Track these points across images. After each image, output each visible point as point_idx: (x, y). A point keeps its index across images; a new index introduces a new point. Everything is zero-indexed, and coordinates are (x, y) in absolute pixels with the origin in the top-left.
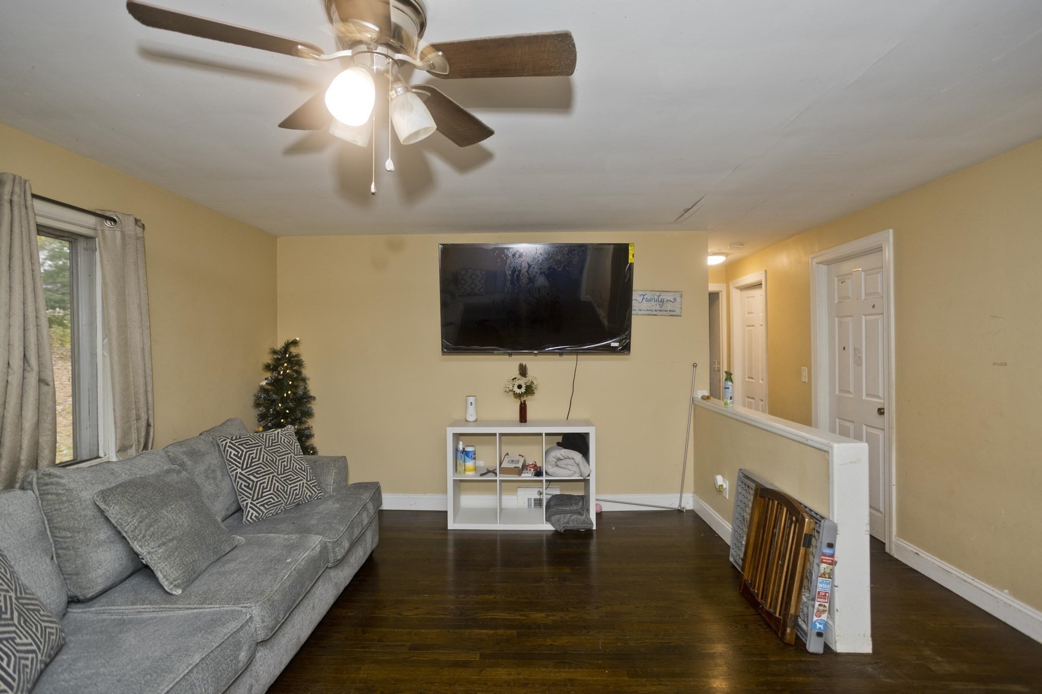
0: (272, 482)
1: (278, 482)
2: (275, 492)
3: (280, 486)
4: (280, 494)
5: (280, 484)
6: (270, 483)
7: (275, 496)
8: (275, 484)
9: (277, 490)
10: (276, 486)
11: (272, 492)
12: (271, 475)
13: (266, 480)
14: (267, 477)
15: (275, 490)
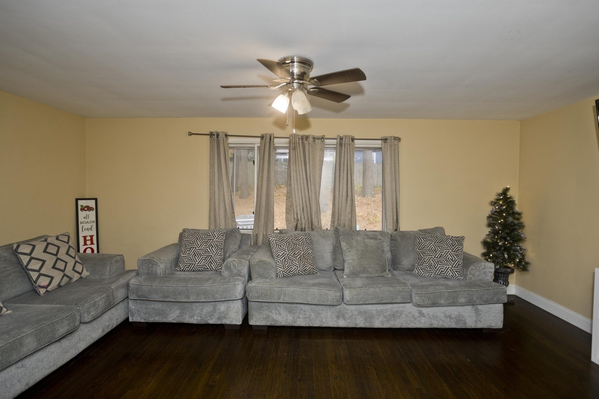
0: (430, 260)
1: (433, 261)
2: (429, 265)
3: (433, 263)
4: (431, 267)
5: (434, 262)
6: (428, 260)
7: (428, 267)
8: (431, 261)
9: (431, 264)
10: (431, 263)
11: (428, 264)
12: (430, 257)
13: (427, 258)
14: (428, 257)
15: (430, 264)
